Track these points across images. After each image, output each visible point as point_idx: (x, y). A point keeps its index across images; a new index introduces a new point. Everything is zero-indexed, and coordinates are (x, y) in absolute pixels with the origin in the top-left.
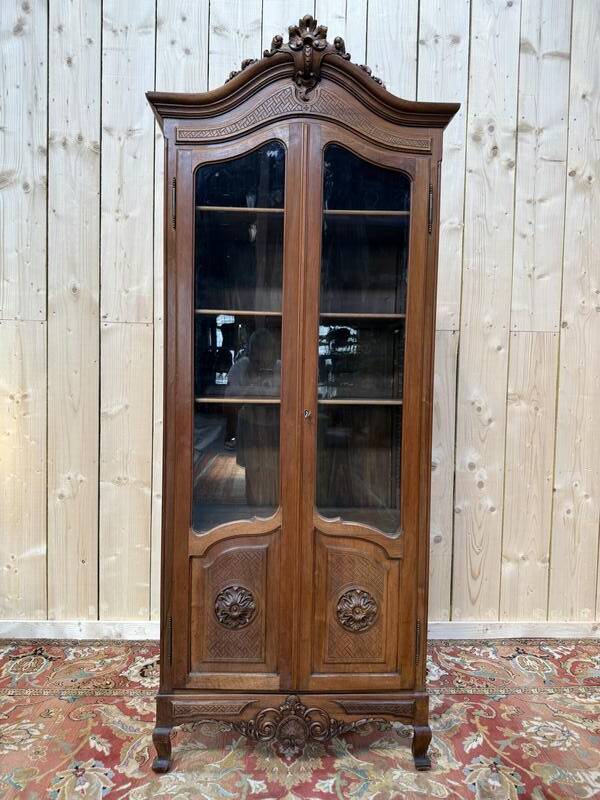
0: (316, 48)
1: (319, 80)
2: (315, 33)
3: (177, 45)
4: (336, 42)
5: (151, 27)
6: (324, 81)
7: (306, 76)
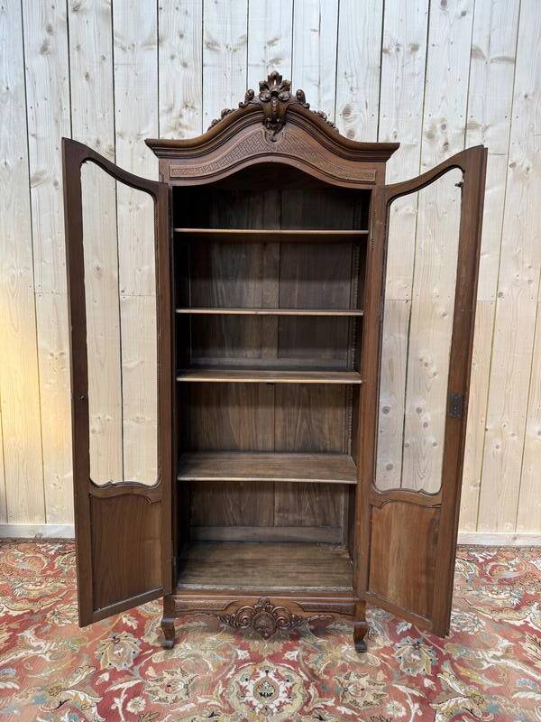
0: (282, 100)
1: (284, 124)
2: (280, 87)
3: (175, 59)
4: (298, 94)
5: (154, 44)
6: (288, 124)
7: (273, 122)
